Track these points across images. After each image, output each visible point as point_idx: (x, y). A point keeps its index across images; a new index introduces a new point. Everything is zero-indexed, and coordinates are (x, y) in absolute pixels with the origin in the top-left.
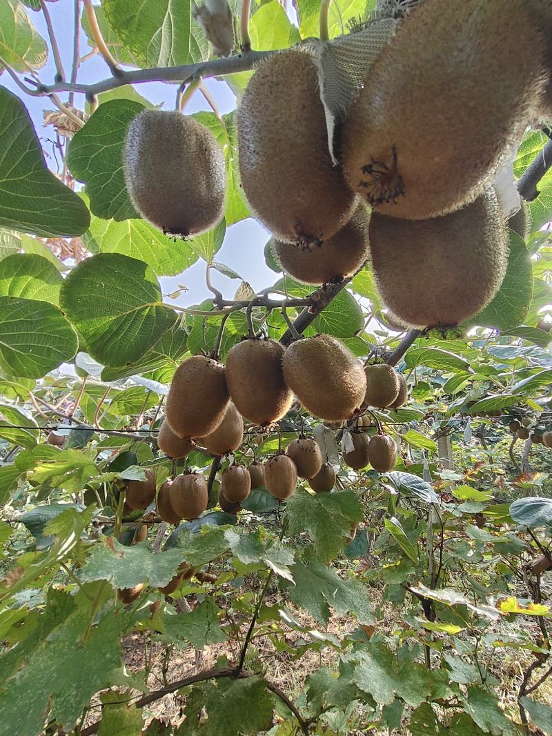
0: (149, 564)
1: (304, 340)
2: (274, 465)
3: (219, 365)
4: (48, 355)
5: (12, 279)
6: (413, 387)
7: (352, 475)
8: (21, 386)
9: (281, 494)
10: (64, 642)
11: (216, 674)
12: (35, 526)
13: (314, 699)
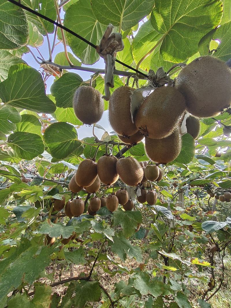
0: (62, 230)
1: (124, 158)
2: (110, 199)
3: (95, 163)
4: (34, 152)
5: (22, 123)
6: (167, 173)
7: (141, 205)
8: (17, 159)
9: (112, 209)
10: (28, 256)
11: (80, 278)
12: (18, 213)
13: (117, 292)
